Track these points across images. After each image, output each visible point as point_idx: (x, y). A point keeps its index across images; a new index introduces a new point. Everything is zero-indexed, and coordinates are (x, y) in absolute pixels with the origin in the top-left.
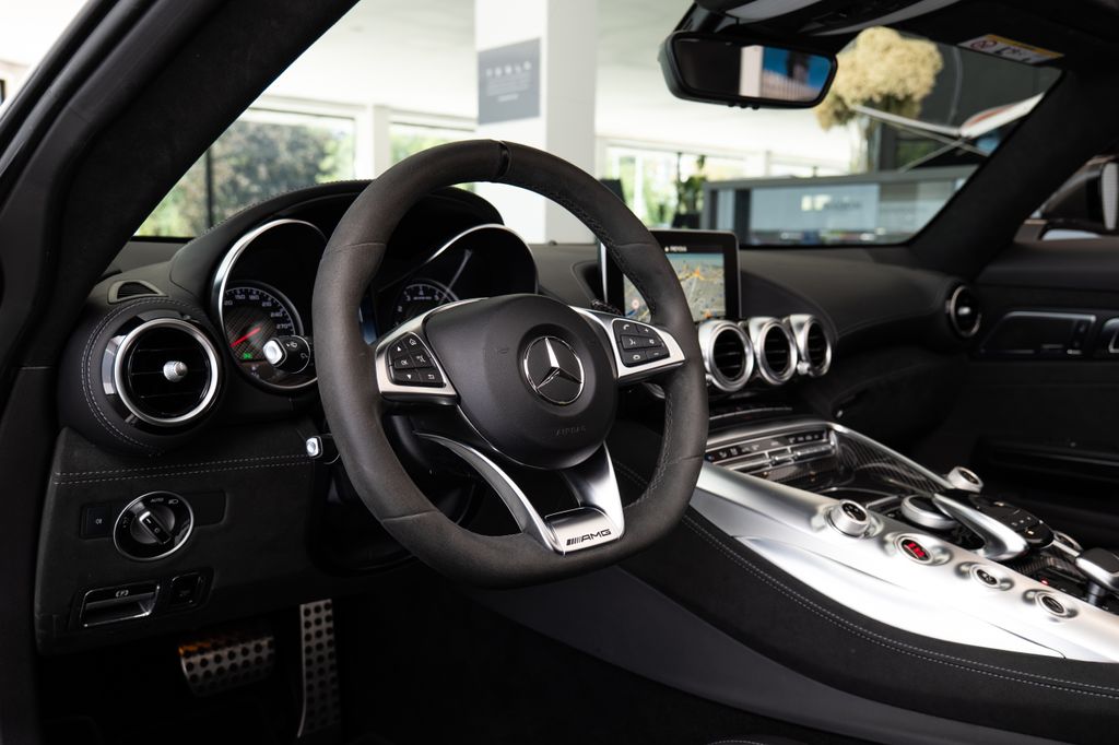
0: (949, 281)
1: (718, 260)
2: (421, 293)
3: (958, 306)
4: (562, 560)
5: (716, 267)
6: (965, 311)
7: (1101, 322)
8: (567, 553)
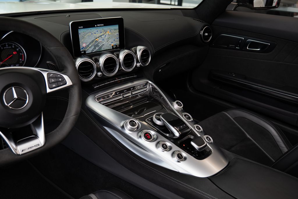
0: (203, 24)
1: (117, 27)
2: (7, 46)
3: (204, 33)
4: (19, 157)
5: (116, 29)
6: (206, 34)
7: (246, 40)
8: (22, 154)
